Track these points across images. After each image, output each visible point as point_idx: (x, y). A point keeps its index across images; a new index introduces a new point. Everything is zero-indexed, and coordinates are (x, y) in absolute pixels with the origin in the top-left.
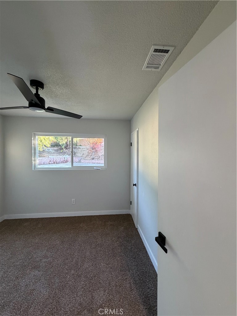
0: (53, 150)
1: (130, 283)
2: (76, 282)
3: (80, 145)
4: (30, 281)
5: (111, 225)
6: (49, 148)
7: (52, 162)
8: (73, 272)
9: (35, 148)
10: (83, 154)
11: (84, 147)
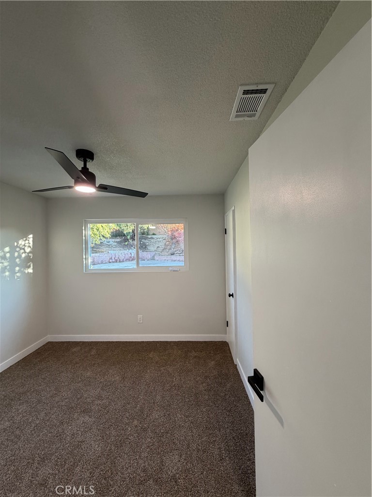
0: (115, 242)
1: (220, 448)
2: (139, 438)
3: (154, 234)
4: (78, 429)
5: (195, 357)
6: (109, 240)
7: (114, 260)
8: (136, 422)
9: (86, 240)
10: (158, 247)
11: (159, 236)
